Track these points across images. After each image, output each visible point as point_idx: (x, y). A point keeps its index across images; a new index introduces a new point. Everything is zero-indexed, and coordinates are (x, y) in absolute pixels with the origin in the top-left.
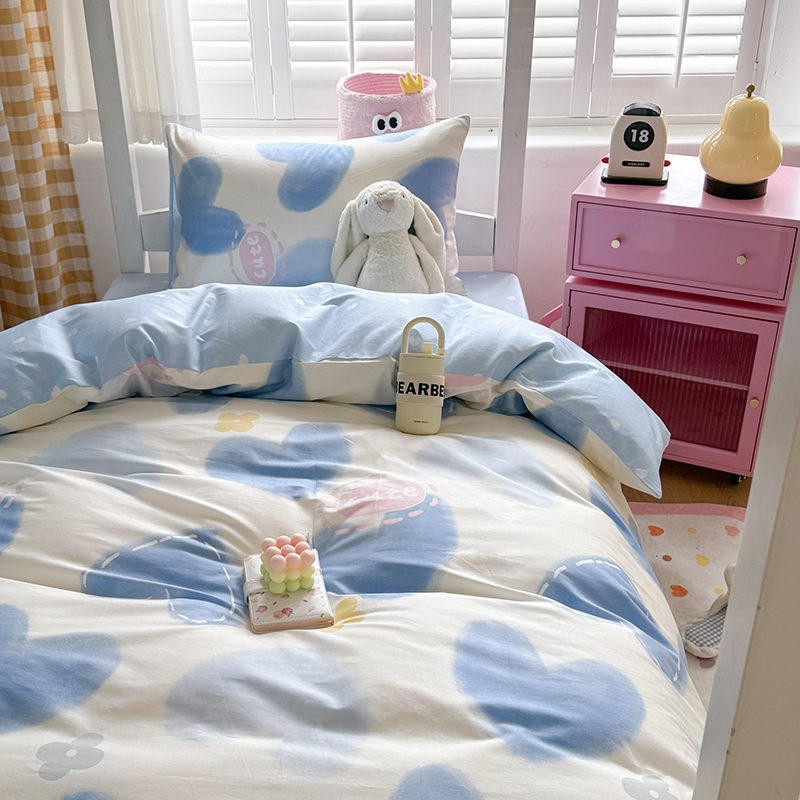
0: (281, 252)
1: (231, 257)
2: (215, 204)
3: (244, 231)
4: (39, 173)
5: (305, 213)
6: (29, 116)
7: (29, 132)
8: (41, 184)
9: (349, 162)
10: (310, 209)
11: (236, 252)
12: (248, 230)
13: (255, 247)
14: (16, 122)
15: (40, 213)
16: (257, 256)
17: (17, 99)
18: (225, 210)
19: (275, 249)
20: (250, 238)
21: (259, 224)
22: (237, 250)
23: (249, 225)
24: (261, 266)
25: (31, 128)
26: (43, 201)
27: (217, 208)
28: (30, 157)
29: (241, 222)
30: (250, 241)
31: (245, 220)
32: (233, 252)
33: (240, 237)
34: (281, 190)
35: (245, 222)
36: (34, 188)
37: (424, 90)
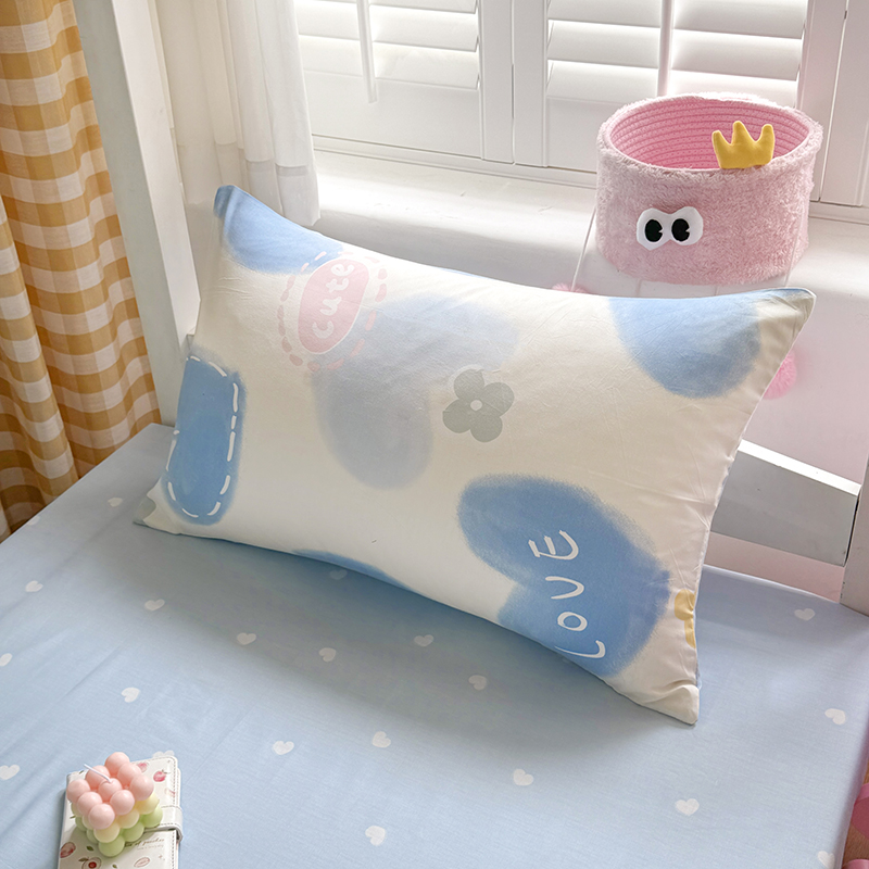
37: (774, 164)
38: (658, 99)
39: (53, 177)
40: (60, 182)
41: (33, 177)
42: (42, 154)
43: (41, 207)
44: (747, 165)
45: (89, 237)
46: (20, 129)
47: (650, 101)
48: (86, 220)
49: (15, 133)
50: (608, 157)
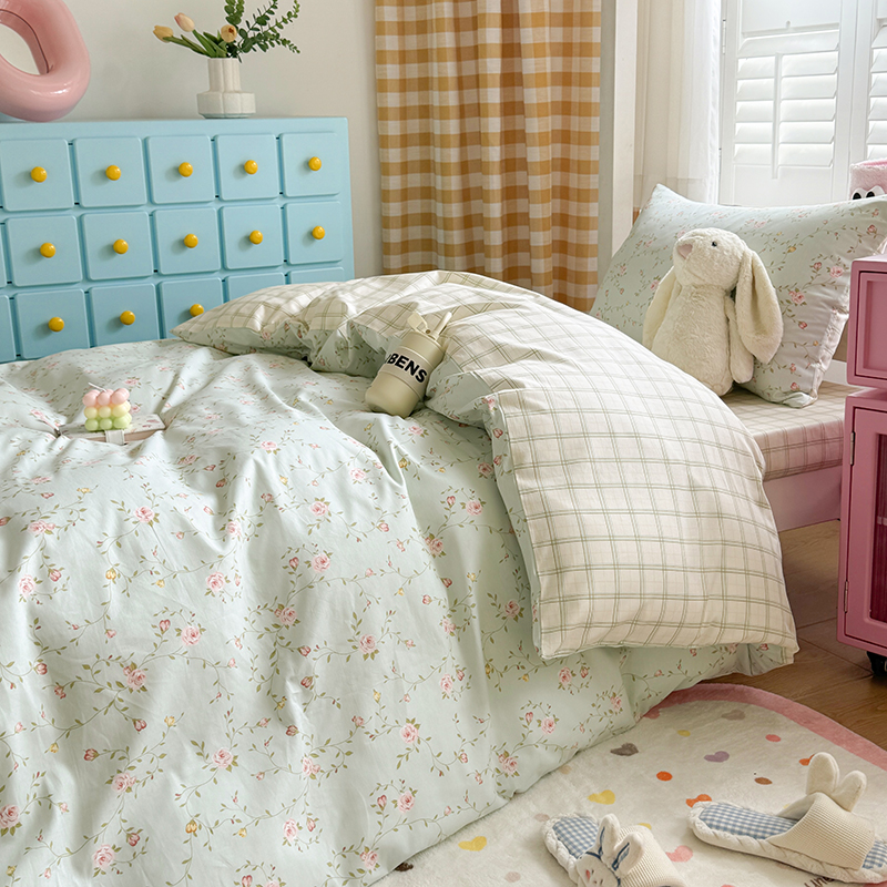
17: (583, 158)
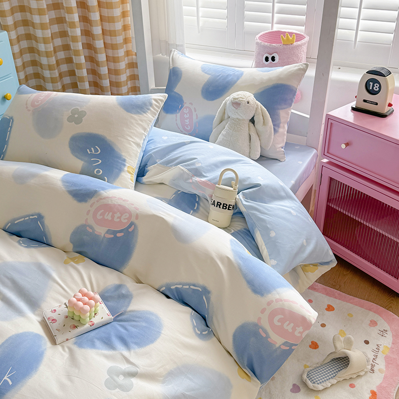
0: (197, 119)
1: (176, 117)
2: (175, 91)
3: (184, 105)
4: (120, 63)
5: (210, 102)
6: (117, 37)
7: (117, 44)
8: (121, 68)
9: (238, 79)
10: (213, 100)
11: (179, 115)
12: (185, 105)
13: (187, 114)
14: (111, 39)
15: (120, 81)
16: (187, 119)
18: (178, 94)
19: (194, 117)
20: (185, 109)
21: (190, 103)
22: (179, 114)
23: (186, 103)
24: (188, 124)
25: (118, 43)
26: (121, 76)
27: (175, 93)
28: (117, 56)
29: (183, 101)
30: (185, 111)
31: (185, 100)
32: (177, 114)
33: (181, 107)
34: (203, 88)
35: (185, 101)
36: (117, 70)
37: (295, 44)
38: (271, 31)
39: (117, 49)
40: (119, 51)
41: (112, 49)
42: (116, 43)
43: (114, 58)
44: (289, 43)
45: (124, 67)
46: (110, 36)
47: (269, 31)
48: (124, 62)
49: (109, 37)
50: (257, 42)
